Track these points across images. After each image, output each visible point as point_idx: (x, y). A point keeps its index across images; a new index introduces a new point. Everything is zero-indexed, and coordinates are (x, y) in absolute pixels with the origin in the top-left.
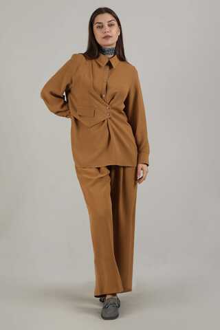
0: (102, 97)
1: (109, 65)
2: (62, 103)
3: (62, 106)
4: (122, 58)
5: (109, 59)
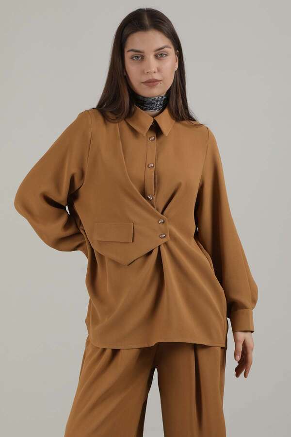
0: (144, 194)
1: (156, 129)
2: (63, 220)
3: (66, 226)
4: (182, 114)
5: (154, 116)
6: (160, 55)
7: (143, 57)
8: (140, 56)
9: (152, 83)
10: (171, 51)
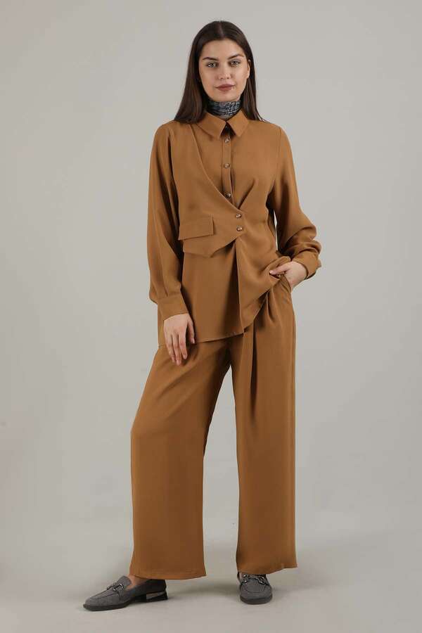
5: (227, 120)
6: (233, 62)
7: (217, 65)
8: (215, 64)
9: (225, 88)
10: (244, 59)
